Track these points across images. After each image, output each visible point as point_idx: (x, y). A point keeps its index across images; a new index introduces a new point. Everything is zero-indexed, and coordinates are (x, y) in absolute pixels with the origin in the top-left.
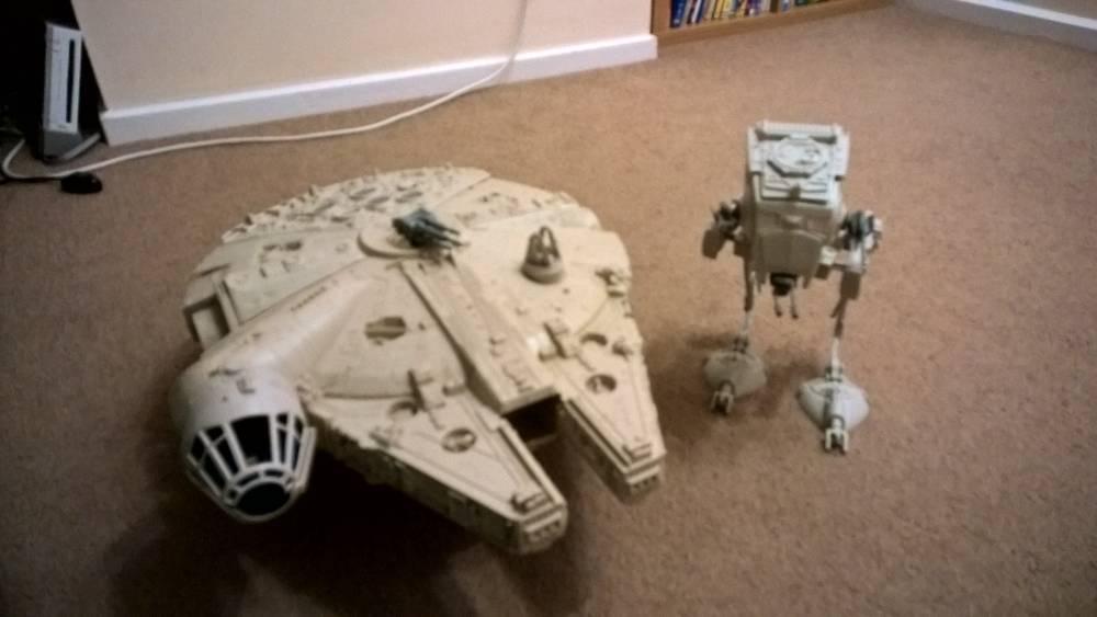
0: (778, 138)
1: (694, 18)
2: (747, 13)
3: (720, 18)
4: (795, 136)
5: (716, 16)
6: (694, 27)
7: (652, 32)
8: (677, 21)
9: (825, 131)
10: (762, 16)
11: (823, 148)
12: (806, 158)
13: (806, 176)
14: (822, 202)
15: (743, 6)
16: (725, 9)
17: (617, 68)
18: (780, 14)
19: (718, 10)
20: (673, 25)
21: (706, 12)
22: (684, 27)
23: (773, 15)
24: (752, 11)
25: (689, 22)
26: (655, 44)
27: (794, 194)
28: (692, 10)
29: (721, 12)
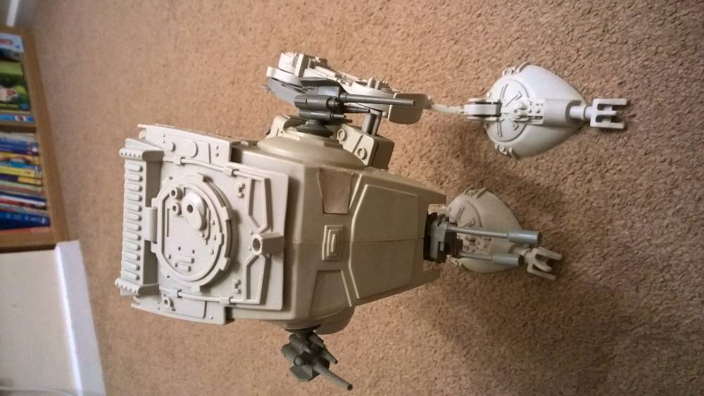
0: (151, 263)
1: (42, 204)
2: (36, 154)
3: (41, 179)
4: (147, 234)
5: (39, 182)
6: (49, 204)
7: (52, 247)
8: (43, 221)
9: (134, 173)
10: (39, 141)
11: (171, 179)
12: (195, 219)
13: (234, 220)
14: (293, 186)
15: (29, 158)
16: (32, 175)
17: (88, 281)
18: (37, 125)
19: (32, 181)
20: (48, 224)
21: (36, 192)
22: (49, 213)
23: (38, 131)
24: (35, 150)
25: (44, 208)
26: (64, 244)
27: (277, 248)
28: (33, 206)
29: (35, 178)
